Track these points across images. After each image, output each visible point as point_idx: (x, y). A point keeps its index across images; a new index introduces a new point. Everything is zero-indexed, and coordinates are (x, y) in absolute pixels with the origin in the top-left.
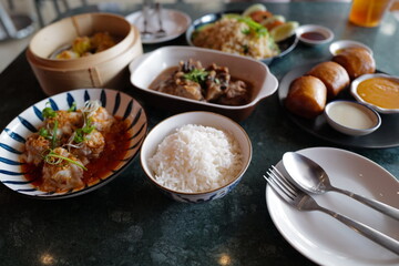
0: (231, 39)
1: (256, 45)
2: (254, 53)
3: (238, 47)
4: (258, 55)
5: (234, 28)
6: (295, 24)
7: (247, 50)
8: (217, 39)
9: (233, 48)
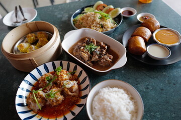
0: (94, 23)
1: (106, 23)
2: (106, 27)
3: (98, 26)
4: (108, 28)
5: (94, 17)
6: (119, 9)
7: (102, 27)
8: (87, 24)
9: (96, 27)
